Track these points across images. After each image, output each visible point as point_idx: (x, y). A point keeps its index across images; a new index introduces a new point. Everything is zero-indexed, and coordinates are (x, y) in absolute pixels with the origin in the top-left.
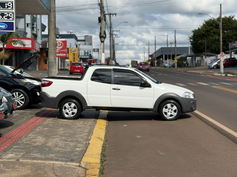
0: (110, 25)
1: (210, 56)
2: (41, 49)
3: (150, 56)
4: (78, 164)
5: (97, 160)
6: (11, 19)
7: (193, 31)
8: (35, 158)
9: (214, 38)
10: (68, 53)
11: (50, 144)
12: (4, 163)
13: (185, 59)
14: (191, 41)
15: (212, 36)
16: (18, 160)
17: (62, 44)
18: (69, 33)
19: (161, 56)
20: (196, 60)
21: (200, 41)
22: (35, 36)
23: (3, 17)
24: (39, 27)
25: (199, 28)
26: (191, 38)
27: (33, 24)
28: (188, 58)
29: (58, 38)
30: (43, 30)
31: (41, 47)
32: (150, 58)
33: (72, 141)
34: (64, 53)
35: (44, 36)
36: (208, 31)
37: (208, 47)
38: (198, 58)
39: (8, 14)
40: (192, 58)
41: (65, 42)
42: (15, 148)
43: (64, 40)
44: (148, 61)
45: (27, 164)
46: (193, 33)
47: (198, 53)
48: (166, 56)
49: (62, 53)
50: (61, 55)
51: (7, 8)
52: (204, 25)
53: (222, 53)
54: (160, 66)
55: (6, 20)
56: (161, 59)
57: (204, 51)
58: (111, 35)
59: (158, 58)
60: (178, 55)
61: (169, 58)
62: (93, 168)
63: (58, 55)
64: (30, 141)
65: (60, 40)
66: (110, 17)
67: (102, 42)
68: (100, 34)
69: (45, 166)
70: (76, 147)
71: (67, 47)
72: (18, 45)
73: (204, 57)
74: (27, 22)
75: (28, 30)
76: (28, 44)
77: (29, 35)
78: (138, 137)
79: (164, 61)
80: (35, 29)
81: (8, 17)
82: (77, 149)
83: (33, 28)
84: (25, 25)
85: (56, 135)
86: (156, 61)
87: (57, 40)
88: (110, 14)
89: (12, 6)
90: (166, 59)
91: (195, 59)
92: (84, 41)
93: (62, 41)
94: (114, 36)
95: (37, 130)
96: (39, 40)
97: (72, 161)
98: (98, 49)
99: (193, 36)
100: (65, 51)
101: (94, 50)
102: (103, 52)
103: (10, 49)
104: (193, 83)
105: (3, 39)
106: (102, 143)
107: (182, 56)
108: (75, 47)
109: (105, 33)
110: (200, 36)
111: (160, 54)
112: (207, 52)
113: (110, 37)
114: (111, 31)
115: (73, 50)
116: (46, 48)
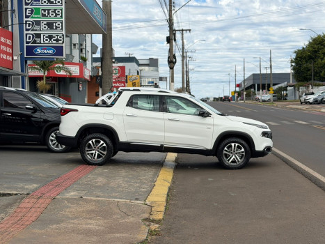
0: (183, 45)
1: (319, 85)
2: (91, 76)
3: (238, 86)
4: (143, 202)
5: (163, 199)
6: (60, 42)
7: (295, 52)
8: (98, 197)
9: (323, 61)
10: (127, 82)
11: (112, 185)
12: (68, 200)
13: (285, 89)
14: (292, 66)
15: (322, 59)
16: (82, 197)
17: (119, 70)
18: (128, 56)
19: (253, 86)
20: (300, 90)
21: (305, 66)
22: (84, 60)
23: (50, 40)
24: (89, 48)
25: (303, 48)
27: (81, 45)
28: (289, 88)
29: (114, 63)
30: (93, 53)
32: (238, 89)
33: (136, 183)
34: (121, 82)
35: (95, 60)
36: (316, 52)
37: (316, 73)
38: (302, 89)
39: (57, 36)
40: (294, 89)
41: (123, 68)
43: (121, 64)
44: (235, 92)
46: (295, 54)
47: (302, 81)
48: (258, 85)
49: (119, 82)
50: (117, 84)
51: (56, 29)
52: (310, 43)
54: (250, 99)
55: (54, 44)
56: (252, 90)
57: (311, 79)
58: (183, 57)
59: (247, 89)
60: (274, 85)
61: (263, 88)
62: (159, 206)
63: (114, 85)
64: (90, 181)
66: (182, 34)
67: (172, 68)
69: (109, 203)
70: (140, 187)
71: (126, 74)
72: (62, 73)
73: (310, 87)
74: (74, 42)
75: (76, 52)
76: (75, 71)
77: (76, 59)
78: (209, 179)
79: (256, 92)
80: (84, 51)
81: (57, 40)
83: (81, 51)
84: (71, 46)
85: (118, 176)
86: (245, 93)
87: (114, 65)
88: (183, 30)
89: (62, 26)
90: (258, 90)
91: (298, 90)
92: (148, 65)
93: (119, 67)
94: (188, 59)
95: (96, 171)
96: (89, 64)
97: (137, 199)
98: (166, 78)
99: (296, 59)
100: (123, 79)
101: (161, 79)
102: (173, 81)
103: (51, 77)
104: (289, 121)
105: (44, 66)
106: (169, 185)
107: (279, 85)
108: (136, 74)
109: (174, 57)
110: (305, 58)
111: (251, 83)
112: (314, 80)
113: (183, 60)
114: (183, 52)
115: (133, 78)
116: (97, 76)
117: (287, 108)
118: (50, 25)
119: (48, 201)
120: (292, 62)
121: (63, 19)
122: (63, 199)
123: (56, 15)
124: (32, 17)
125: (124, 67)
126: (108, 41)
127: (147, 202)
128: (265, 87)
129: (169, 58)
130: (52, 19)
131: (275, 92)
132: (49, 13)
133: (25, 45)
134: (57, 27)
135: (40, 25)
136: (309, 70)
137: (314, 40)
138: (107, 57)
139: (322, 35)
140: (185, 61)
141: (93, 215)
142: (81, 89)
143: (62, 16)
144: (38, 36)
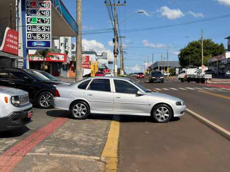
0: (121, 45)
1: (193, 68)
5: (114, 154)
7: (180, 50)
16: (48, 154)
17: (86, 58)
22: (67, 52)
24: (70, 46)
26: (179, 55)
27: (65, 44)
30: (72, 49)
31: (71, 60)
32: (149, 69)
33: (93, 136)
34: (87, 65)
35: (73, 53)
38: (184, 69)
40: (179, 69)
42: (47, 142)
43: (87, 55)
45: (56, 158)
49: (86, 64)
50: (85, 66)
53: (203, 66)
55: (45, 40)
60: (169, 67)
63: (83, 66)
65: (84, 55)
67: (116, 57)
68: (114, 50)
70: (96, 141)
71: (90, 60)
72: (54, 59)
74: (61, 42)
75: (62, 48)
76: (61, 58)
77: (62, 52)
80: (67, 47)
82: (98, 143)
83: (65, 47)
84: (59, 44)
85: (80, 130)
87: (82, 55)
93: (86, 56)
95: (66, 125)
96: (70, 55)
99: (181, 54)
100: (88, 63)
102: (116, 64)
115: (94, 63)
123: (46, 22)
124: (31, 23)
125: (89, 56)
133: (27, 40)
135: (36, 28)
144: (35, 35)
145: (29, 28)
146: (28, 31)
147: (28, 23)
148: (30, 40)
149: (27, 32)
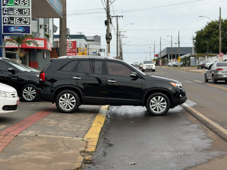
0: (117, 27)
2: (52, 48)
3: (156, 56)
5: (96, 136)
6: (28, 23)
7: (196, 33)
8: (49, 135)
9: (216, 39)
10: (78, 52)
11: (60, 126)
12: (27, 137)
13: (189, 58)
14: (194, 42)
15: (215, 37)
17: (72, 44)
18: (79, 34)
19: (166, 56)
21: (203, 42)
22: (48, 36)
23: (21, 21)
24: (51, 28)
25: (202, 30)
27: (46, 26)
28: (191, 58)
30: (54, 31)
31: (52, 46)
32: (156, 58)
35: (55, 37)
36: (210, 32)
37: (210, 47)
38: (201, 58)
39: (25, 19)
40: (195, 58)
41: (75, 43)
43: (73, 40)
44: (154, 60)
46: (196, 34)
47: (201, 53)
48: (170, 55)
49: (72, 52)
50: (71, 54)
51: (25, 14)
52: (206, 26)
53: (221, 53)
54: (165, 65)
55: (23, 24)
56: (166, 58)
57: (206, 52)
58: (118, 35)
59: (163, 57)
60: (181, 55)
63: (68, 54)
66: (117, 19)
67: (108, 43)
71: (77, 47)
72: (32, 45)
73: (206, 57)
74: (40, 24)
75: (42, 31)
76: (41, 44)
77: (42, 36)
79: (169, 60)
80: (47, 30)
81: (25, 22)
82: (82, 129)
83: (45, 30)
84: (38, 26)
86: (161, 61)
87: (68, 40)
88: (117, 16)
89: (29, 12)
90: (170, 59)
91: (198, 59)
92: (93, 41)
93: (72, 42)
94: (121, 36)
96: (51, 40)
97: (77, 137)
98: (105, 50)
99: (197, 37)
100: (75, 50)
101: (101, 50)
102: (109, 52)
103: (24, 48)
104: (190, 81)
105: (19, 40)
106: (102, 126)
107: (185, 56)
108: (84, 47)
109: (110, 35)
110: (203, 37)
111: (165, 54)
112: (209, 52)
113: (117, 38)
114: (117, 32)
115: (82, 49)
116: (57, 48)
117: (189, 72)
118: (20, 11)
119: (12, 138)
120: (194, 39)
121: (30, 7)
122: (23, 136)
123: (25, 4)
124: (8, 5)
126: (64, 23)
127: (85, 139)
128: (174, 57)
129: (106, 35)
130: (21, 6)
131: (182, 60)
132: (19, 3)
133: (3, 25)
134: (25, 13)
135: (13, 11)
136: (205, 45)
137: (209, 24)
138: (63, 35)
139: (215, 21)
140: (119, 38)
141: (44, 148)
142: (45, 57)
143: (29, 5)
144: (12, 19)
145: (5, 12)
146: (4, 14)
147: (4, 5)
148: (6, 25)
149: (3, 16)
